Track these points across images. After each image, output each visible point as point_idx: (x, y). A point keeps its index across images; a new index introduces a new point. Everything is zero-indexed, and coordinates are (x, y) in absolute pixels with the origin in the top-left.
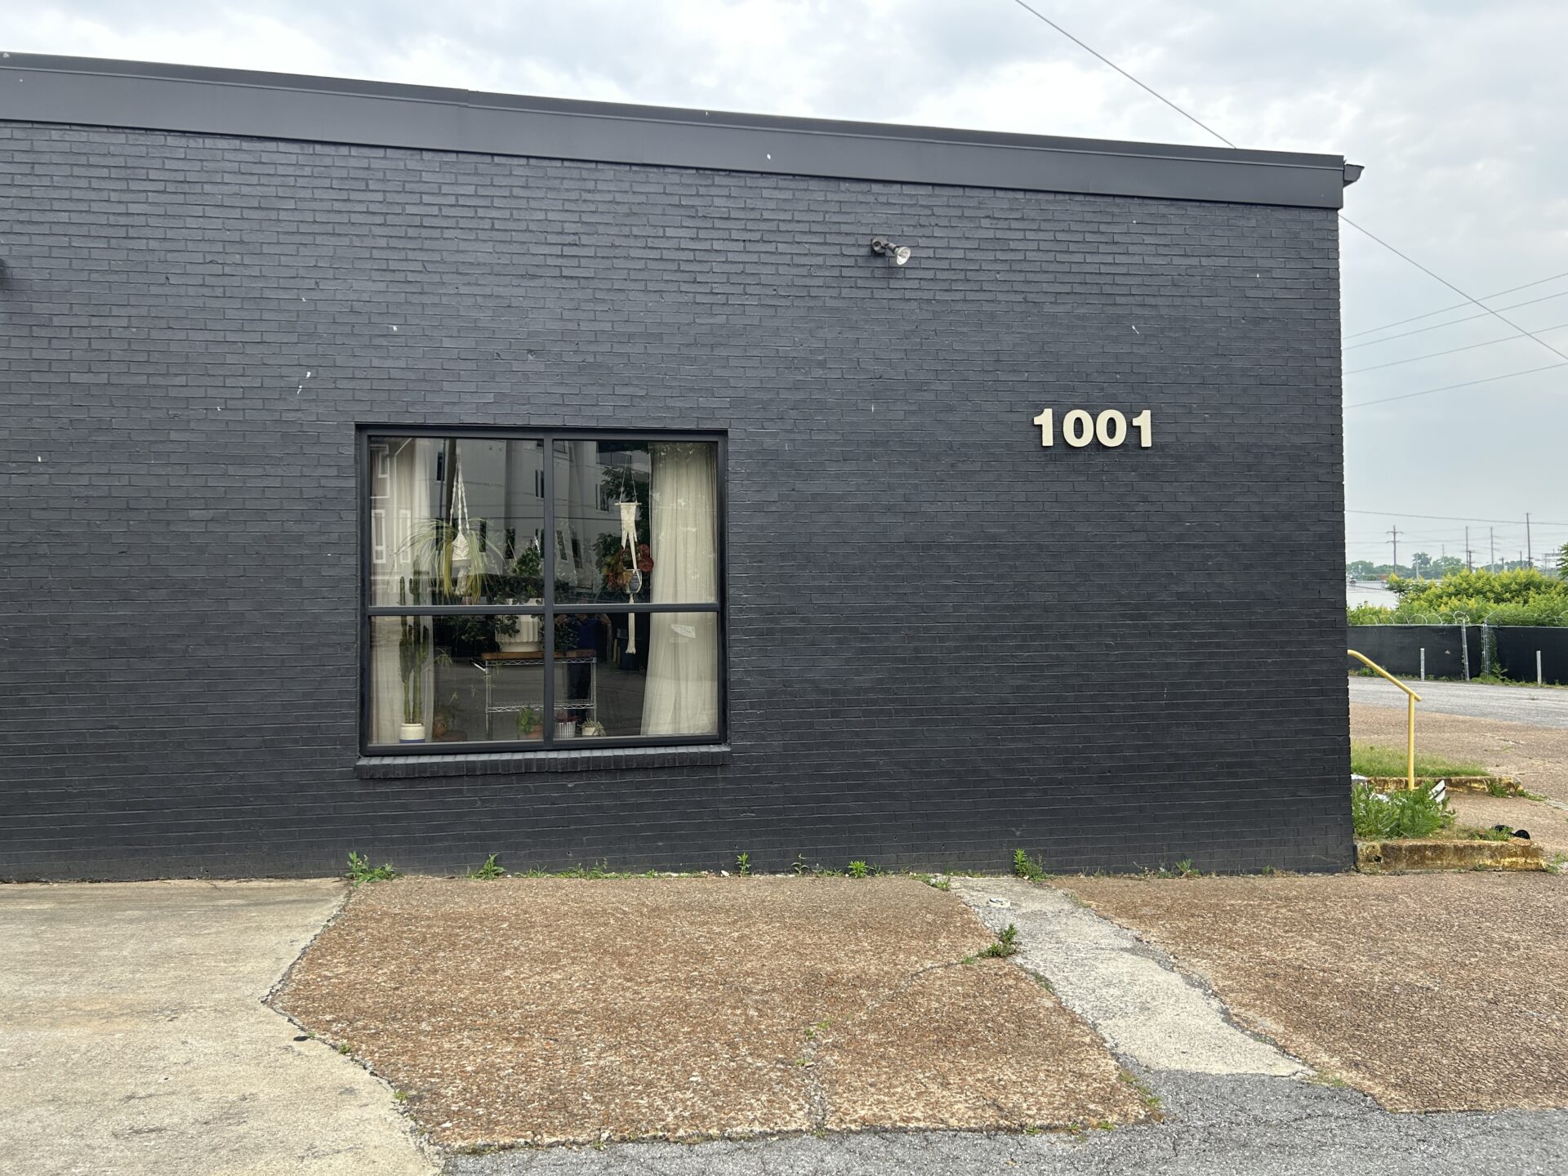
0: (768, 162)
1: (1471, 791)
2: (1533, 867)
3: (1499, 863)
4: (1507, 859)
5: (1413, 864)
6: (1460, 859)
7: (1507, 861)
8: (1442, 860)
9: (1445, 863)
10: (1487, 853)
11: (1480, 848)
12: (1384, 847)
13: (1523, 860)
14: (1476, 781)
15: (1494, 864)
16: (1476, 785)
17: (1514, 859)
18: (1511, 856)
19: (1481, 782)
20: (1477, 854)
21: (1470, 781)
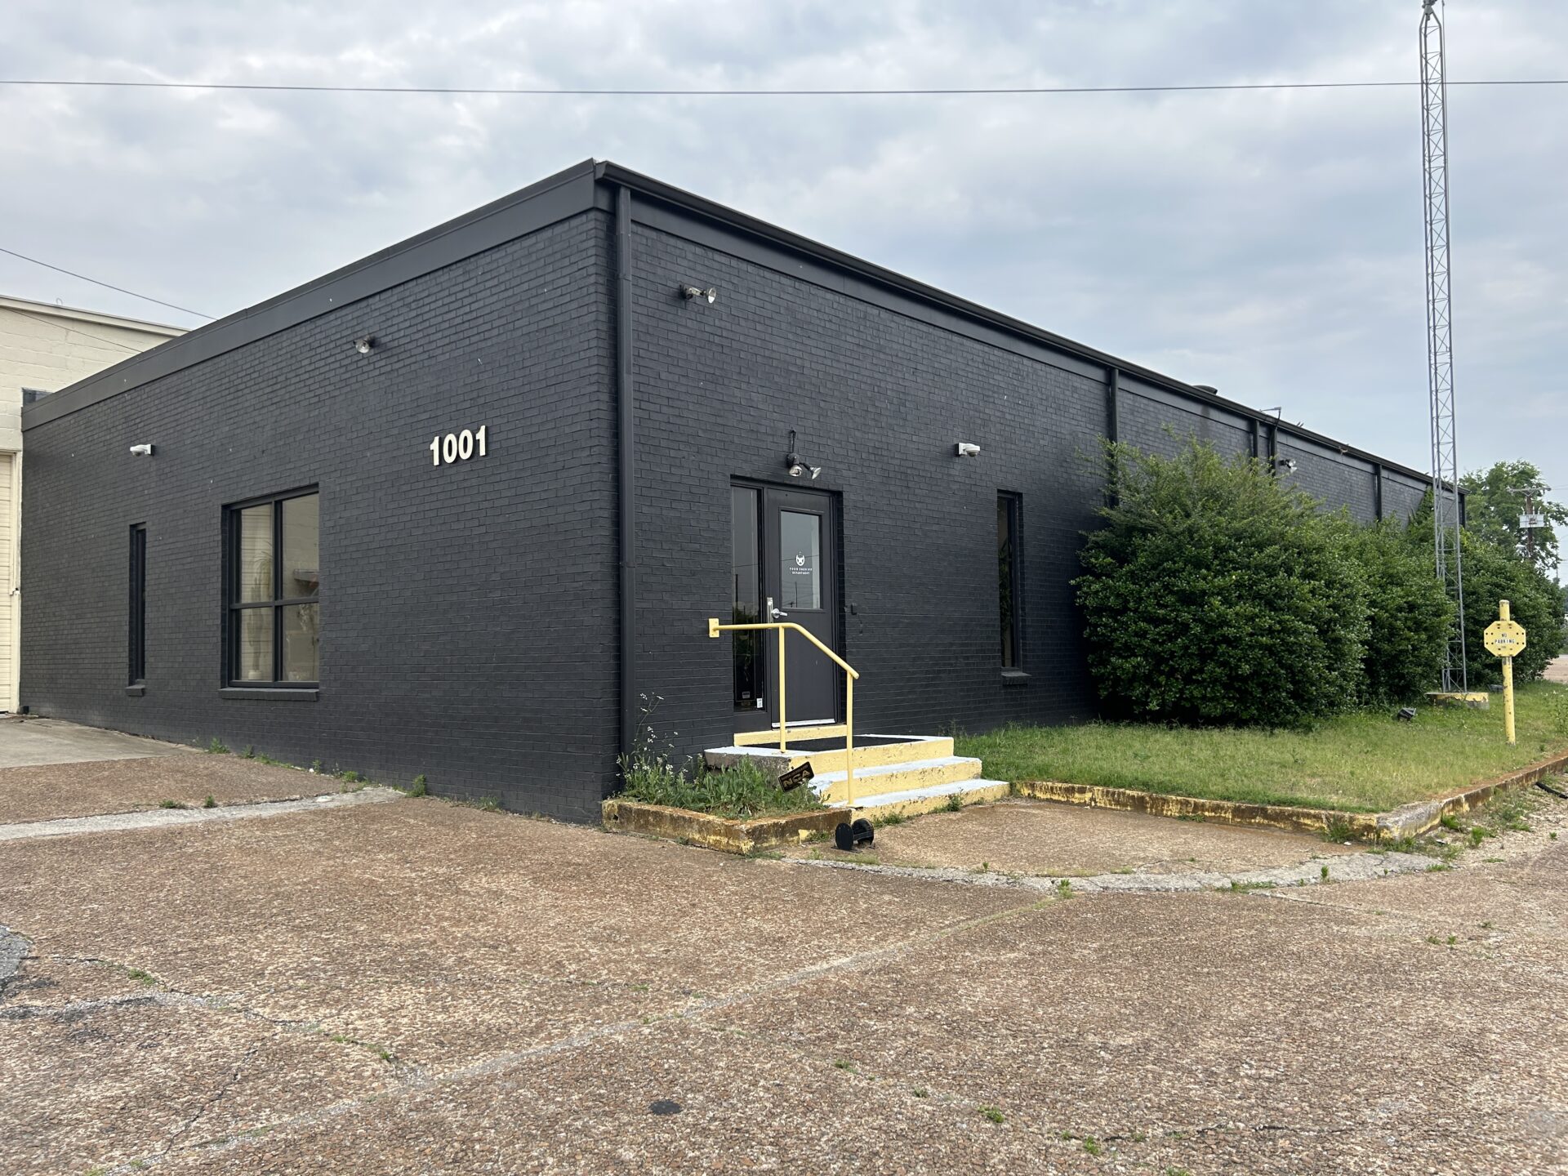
0: (332, 303)
1: (1299, 828)
2: (735, 849)
3: (706, 839)
4: (712, 837)
5: (639, 828)
6: (675, 829)
7: (712, 838)
8: (660, 827)
9: (663, 830)
10: (696, 827)
11: (690, 821)
12: (620, 807)
13: (726, 840)
14: (1308, 816)
15: (701, 840)
16: (1308, 822)
17: (718, 838)
18: (715, 834)
19: (1317, 818)
20: (689, 827)
21: (1298, 815)
